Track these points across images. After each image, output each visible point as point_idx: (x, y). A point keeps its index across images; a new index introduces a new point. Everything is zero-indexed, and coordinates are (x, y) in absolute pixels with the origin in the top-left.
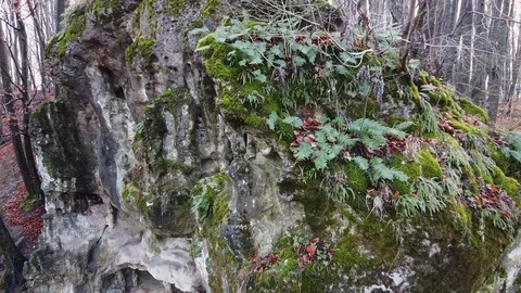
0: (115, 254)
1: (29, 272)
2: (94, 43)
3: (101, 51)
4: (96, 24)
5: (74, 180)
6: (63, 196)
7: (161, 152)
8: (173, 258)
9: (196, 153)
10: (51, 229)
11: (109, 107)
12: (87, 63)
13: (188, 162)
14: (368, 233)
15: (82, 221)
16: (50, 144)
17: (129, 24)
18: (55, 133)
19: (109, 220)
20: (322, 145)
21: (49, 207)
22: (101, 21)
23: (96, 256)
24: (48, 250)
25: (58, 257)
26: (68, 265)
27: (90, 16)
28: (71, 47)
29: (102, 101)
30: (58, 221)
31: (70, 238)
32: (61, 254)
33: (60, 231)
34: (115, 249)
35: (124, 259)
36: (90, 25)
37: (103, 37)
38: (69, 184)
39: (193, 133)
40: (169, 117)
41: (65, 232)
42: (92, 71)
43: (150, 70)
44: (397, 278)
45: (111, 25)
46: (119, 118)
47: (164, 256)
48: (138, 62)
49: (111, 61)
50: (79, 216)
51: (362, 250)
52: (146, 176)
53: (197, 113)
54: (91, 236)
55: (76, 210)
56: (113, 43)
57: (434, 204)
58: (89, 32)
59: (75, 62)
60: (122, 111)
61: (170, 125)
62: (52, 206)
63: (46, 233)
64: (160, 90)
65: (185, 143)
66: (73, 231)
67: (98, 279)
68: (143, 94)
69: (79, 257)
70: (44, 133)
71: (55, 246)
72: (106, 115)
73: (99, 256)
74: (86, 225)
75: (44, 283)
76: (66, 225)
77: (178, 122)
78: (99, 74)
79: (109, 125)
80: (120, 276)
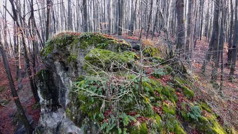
0: (67, 128)
2: (57, 54)
3: (59, 56)
4: (57, 48)
5: (51, 100)
6: (48, 106)
10: (43, 118)
11: (63, 75)
12: (55, 60)
15: (55, 115)
16: (43, 85)
17: (69, 48)
18: (45, 82)
19: (65, 114)
21: (42, 110)
23: (59, 129)
24: (42, 127)
25: (45, 129)
26: (49, 132)
27: (55, 45)
28: (49, 55)
30: (46, 115)
31: (50, 122)
32: (47, 128)
33: (46, 119)
34: (67, 126)
35: (70, 131)
36: (55, 48)
37: (60, 52)
38: (49, 102)
41: (48, 119)
42: (57, 62)
45: (63, 49)
46: (67, 79)
49: (63, 60)
50: (54, 113)
52: (73, 107)
54: (58, 121)
55: (52, 110)
56: (63, 54)
58: (55, 50)
59: (51, 60)
60: (68, 76)
62: (43, 110)
63: (41, 120)
66: (51, 119)
69: (53, 129)
70: (41, 81)
71: (44, 125)
72: (62, 79)
73: (61, 129)
74: (56, 117)
76: (48, 117)
78: (59, 63)
79: (63, 82)
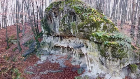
1: (41, 45)
2: (54, 9)
3: (55, 10)
4: (54, 6)
6: (46, 34)
7: (65, 23)
8: (63, 43)
9: (69, 23)
11: (55, 19)
12: (52, 12)
13: (68, 24)
14: (87, 21)
16: (44, 25)
17: (59, 6)
19: (52, 38)
20: (84, 14)
21: (44, 35)
22: (56, 5)
25: (45, 43)
26: (47, 44)
27: (54, 5)
28: (50, 9)
29: (54, 18)
30: (45, 37)
31: (47, 40)
35: (55, 44)
37: (56, 8)
38: (47, 32)
39: (69, 20)
40: (65, 18)
42: (53, 13)
43: (63, 12)
44: (89, 25)
45: (57, 6)
46: (56, 20)
47: (62, 43)
48: (61, 11)
49: (56, 11)
51: (86, 23)
53: (69, 18)
54: (50, 41)
55: (47, 36)
56: (57, 9)
57: (92, 19)
58: (53, 7)
59: (51, 12)
60: (57, 19)
61: (66, 19)
63: (43, 39)
64: (64, 15)
65: (68, 22)
67: (51, 47)
68: (61, 16)
71: (45, 41)
72: (54, 20)
73: (51, 44)
74: (49, 39)
75: (43, 47)
77: (67, 19)
80: (54, 48)
